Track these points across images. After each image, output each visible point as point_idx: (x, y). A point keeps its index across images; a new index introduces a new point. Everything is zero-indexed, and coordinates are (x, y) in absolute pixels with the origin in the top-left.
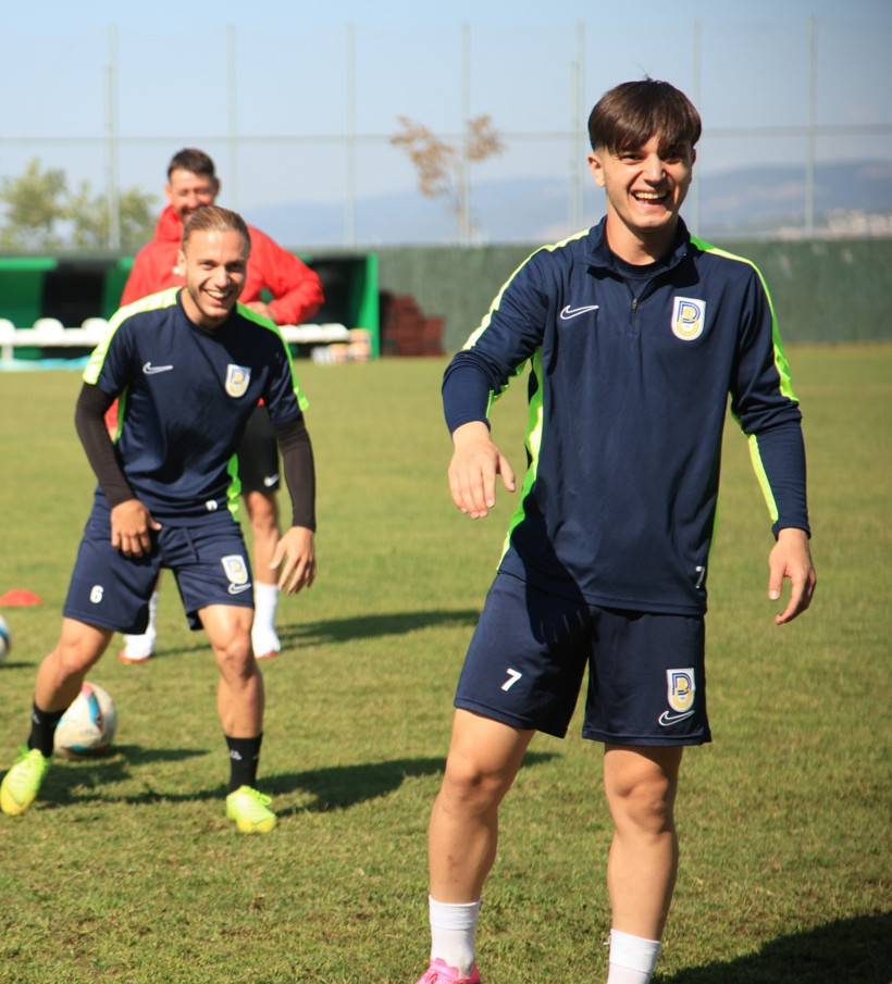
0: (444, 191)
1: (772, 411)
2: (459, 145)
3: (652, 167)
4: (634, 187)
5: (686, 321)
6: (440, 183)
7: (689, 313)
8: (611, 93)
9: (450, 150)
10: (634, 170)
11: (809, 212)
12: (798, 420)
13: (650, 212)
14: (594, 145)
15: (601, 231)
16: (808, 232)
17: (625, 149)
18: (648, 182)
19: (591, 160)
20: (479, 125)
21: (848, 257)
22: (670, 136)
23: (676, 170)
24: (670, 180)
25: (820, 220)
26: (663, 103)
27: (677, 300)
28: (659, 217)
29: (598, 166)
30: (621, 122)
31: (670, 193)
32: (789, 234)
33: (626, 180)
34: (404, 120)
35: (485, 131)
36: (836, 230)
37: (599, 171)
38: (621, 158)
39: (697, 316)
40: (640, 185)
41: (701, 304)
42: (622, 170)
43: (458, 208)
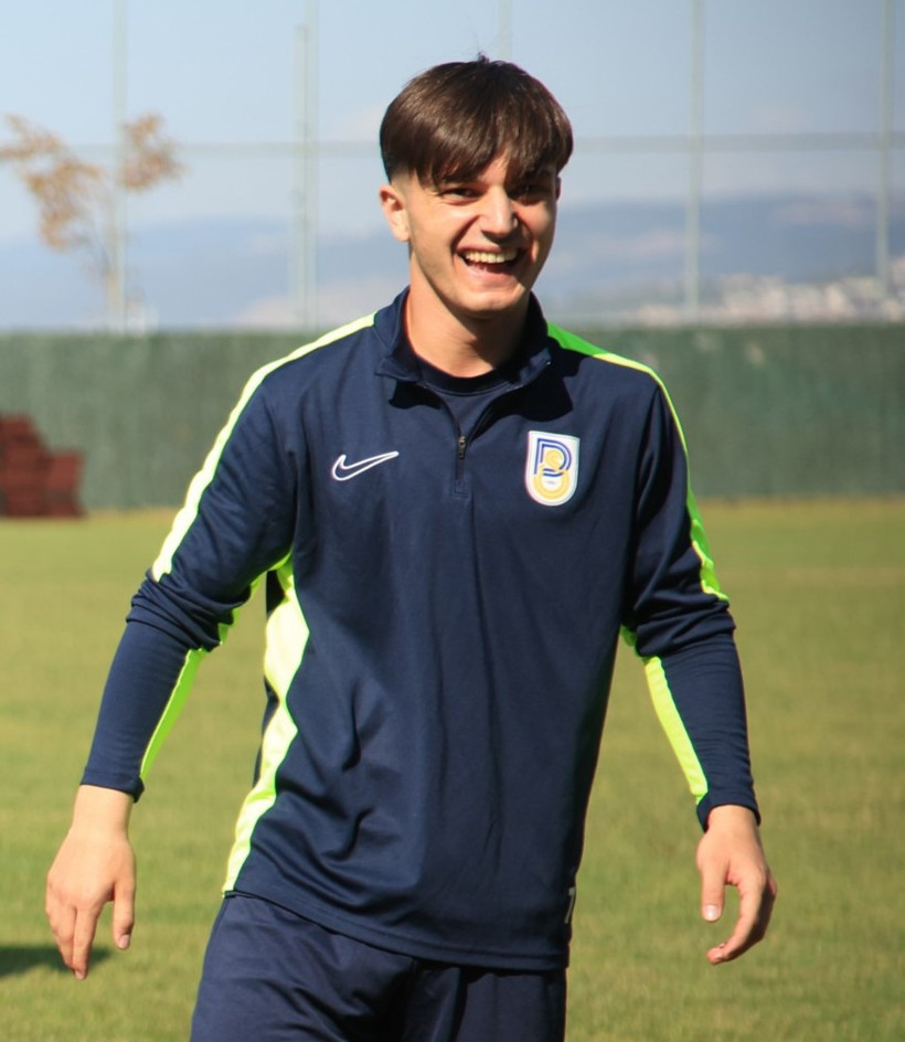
0: (83, 240)
1: (690, 617)
2: (109, 163)
3: (495, 210)
4: (463, 243)
5: (549, 473)
6: (75, 227)
7: (553, 458)
9: (92, 172)
10: (462, 214)
11: (690, 279)
12: (730, 631)
13: (489, 286)
14: (391, 170)
16: (689, 313)
17: (450, 179)
18: (488, 235)
19: (385, 195)
20: (140, 130)
21: (756, 355)
22: (527, 158)
23: (534, 214)
24: (525, 232)
25: (710, 294)
26: (513, 100)
27: (534, 436)
28: (505, 294)
29: (398, 206)
30: (442, 133)
31: (523, 253)
32: (658, 316)
33: (450, 230)
34: (16, 123)
35: (151, 141)
36: (737, 310)
37: (398, 215)
38: (442, 194)
39: (566, 465)
40: (474, 239)
41: (571, 443)
42: (440, 214)
43: (106, 270)
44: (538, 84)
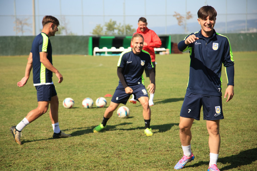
0: (182, 25)
1: (229, 63)
2: (185, 17)
3: (208, 21)
4: (205, 25)
5: (215, 47)
6: (182, 23)
7: (216, 45)
8: (201, 8)
9: (183, 17)
10: (205, 22)
11: (246, 28)
13: (208, 29)
14: (199, 17)
15: (201, 32)
16: (246, 32)
17: (203, 18)
18: (207, 24)
19: (198, 20)
20: (189, 13)
21: (253, 36)
22: (211, 16)
23: (212, 22)
24: (211, 24)
25: (248, 30)
26: (210, 10)
27: (214, 43)
28: (209, 30)
29: (199, 21)
30: (203, 13)
31: (211, 26)
32: (243, 32)
33: (204, 24)
34: (175, 12)
36: (251, 31)
37: (199, 22)
38: (203, 20)
39: (217, 46)
40: (206, 24)
42: (203, 22)
43: (185, 28)
44: (213, 8)
